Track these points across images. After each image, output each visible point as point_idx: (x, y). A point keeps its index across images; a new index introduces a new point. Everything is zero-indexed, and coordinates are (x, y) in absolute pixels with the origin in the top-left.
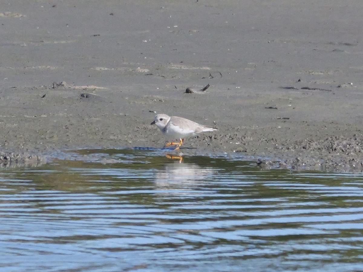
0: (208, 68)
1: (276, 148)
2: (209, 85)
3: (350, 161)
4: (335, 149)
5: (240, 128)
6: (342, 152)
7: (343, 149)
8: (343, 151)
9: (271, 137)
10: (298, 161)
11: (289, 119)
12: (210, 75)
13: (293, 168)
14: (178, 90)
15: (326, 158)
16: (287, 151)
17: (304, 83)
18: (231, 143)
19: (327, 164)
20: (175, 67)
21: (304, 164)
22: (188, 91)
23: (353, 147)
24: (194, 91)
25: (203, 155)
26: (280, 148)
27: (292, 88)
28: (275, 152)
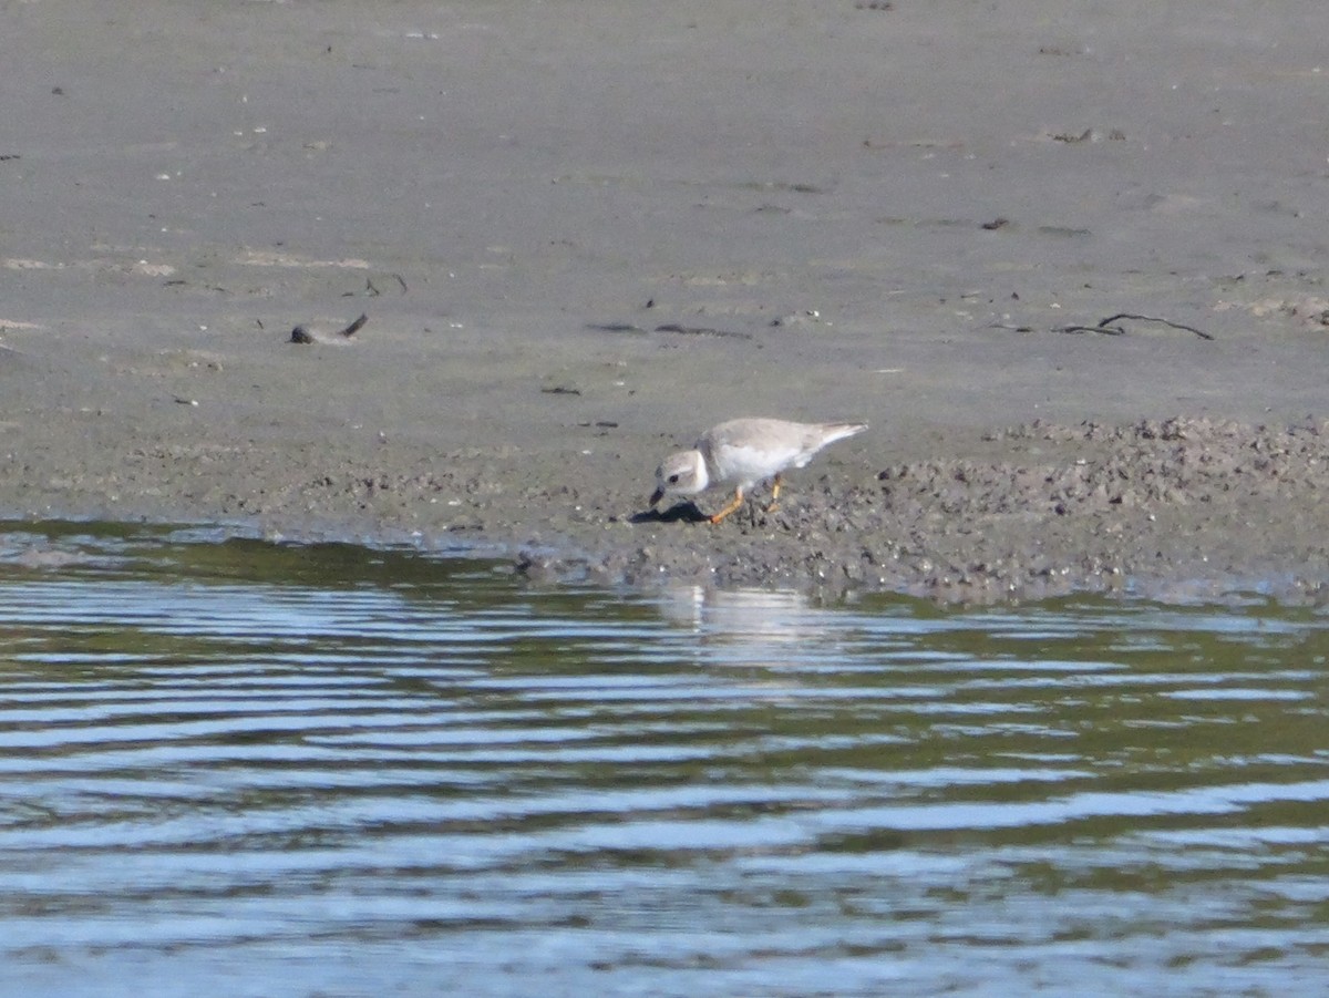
0: (363, 265)
1: (576, 517)
2: (363, 319)
3: (808, 559)
4: (762, 523)
5: (462, 456)
6: (784, 531)
7: (788, 523)
8: (786, 528)
9: (558, 482)
10: (644, 557)
11: (615, 425)
12: (369, 286)
13: (629, 580)
14: (266, 331)
15: (732, 550)
16: (609, 526)
17: (664, 312)
18: (434, 501)
19: (734, 568)
20: (257, 259)
21: (662, 569)
22: (298, 336)
23: (818, 516)
24: (319, 336)
25: (346, 541)
26: (589, 517)
27: (628, 328)
28: (571, 531)
